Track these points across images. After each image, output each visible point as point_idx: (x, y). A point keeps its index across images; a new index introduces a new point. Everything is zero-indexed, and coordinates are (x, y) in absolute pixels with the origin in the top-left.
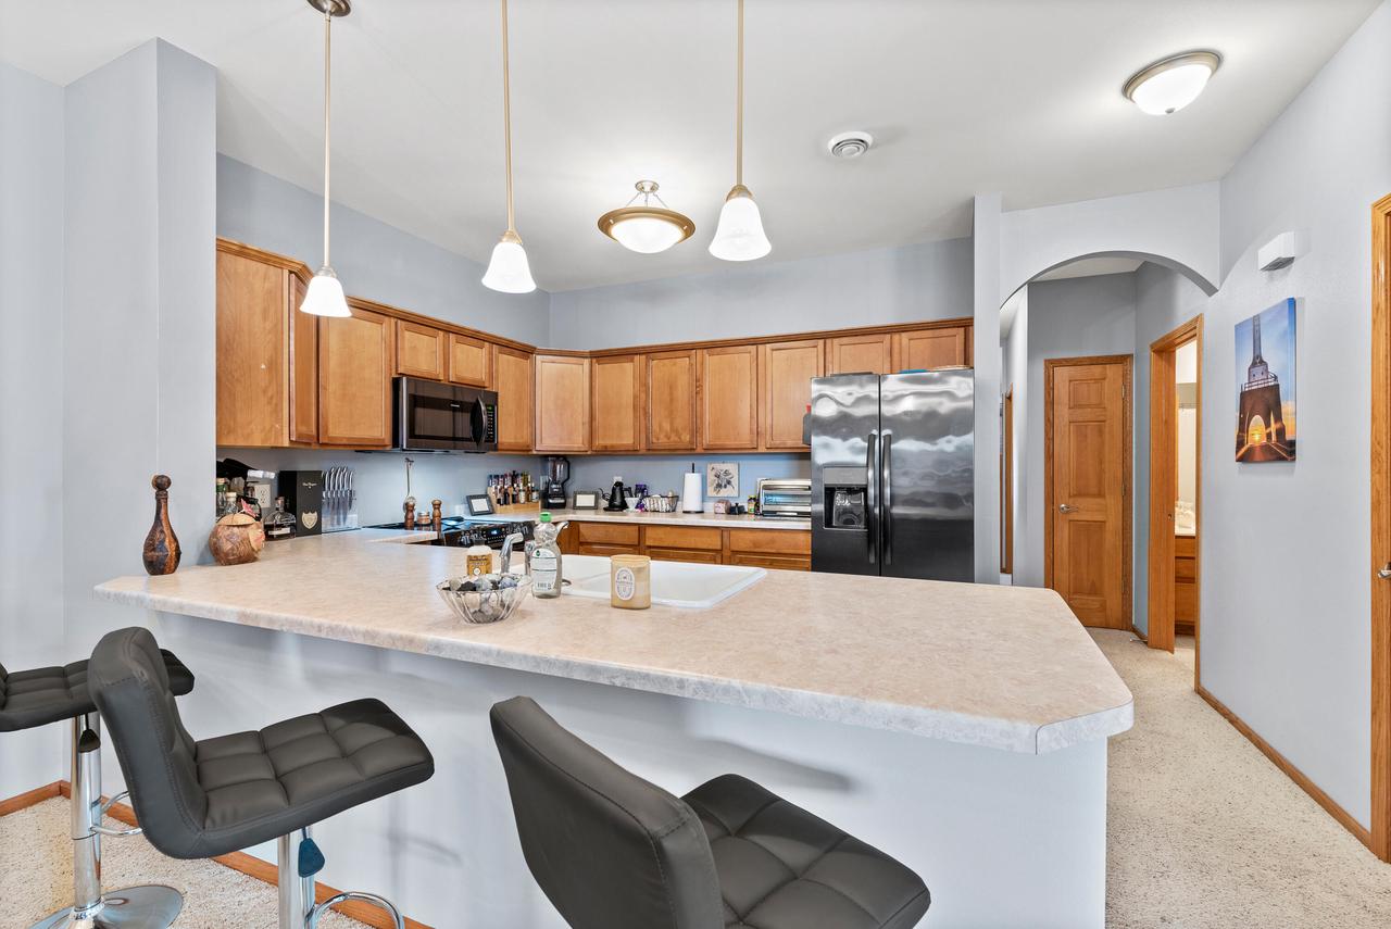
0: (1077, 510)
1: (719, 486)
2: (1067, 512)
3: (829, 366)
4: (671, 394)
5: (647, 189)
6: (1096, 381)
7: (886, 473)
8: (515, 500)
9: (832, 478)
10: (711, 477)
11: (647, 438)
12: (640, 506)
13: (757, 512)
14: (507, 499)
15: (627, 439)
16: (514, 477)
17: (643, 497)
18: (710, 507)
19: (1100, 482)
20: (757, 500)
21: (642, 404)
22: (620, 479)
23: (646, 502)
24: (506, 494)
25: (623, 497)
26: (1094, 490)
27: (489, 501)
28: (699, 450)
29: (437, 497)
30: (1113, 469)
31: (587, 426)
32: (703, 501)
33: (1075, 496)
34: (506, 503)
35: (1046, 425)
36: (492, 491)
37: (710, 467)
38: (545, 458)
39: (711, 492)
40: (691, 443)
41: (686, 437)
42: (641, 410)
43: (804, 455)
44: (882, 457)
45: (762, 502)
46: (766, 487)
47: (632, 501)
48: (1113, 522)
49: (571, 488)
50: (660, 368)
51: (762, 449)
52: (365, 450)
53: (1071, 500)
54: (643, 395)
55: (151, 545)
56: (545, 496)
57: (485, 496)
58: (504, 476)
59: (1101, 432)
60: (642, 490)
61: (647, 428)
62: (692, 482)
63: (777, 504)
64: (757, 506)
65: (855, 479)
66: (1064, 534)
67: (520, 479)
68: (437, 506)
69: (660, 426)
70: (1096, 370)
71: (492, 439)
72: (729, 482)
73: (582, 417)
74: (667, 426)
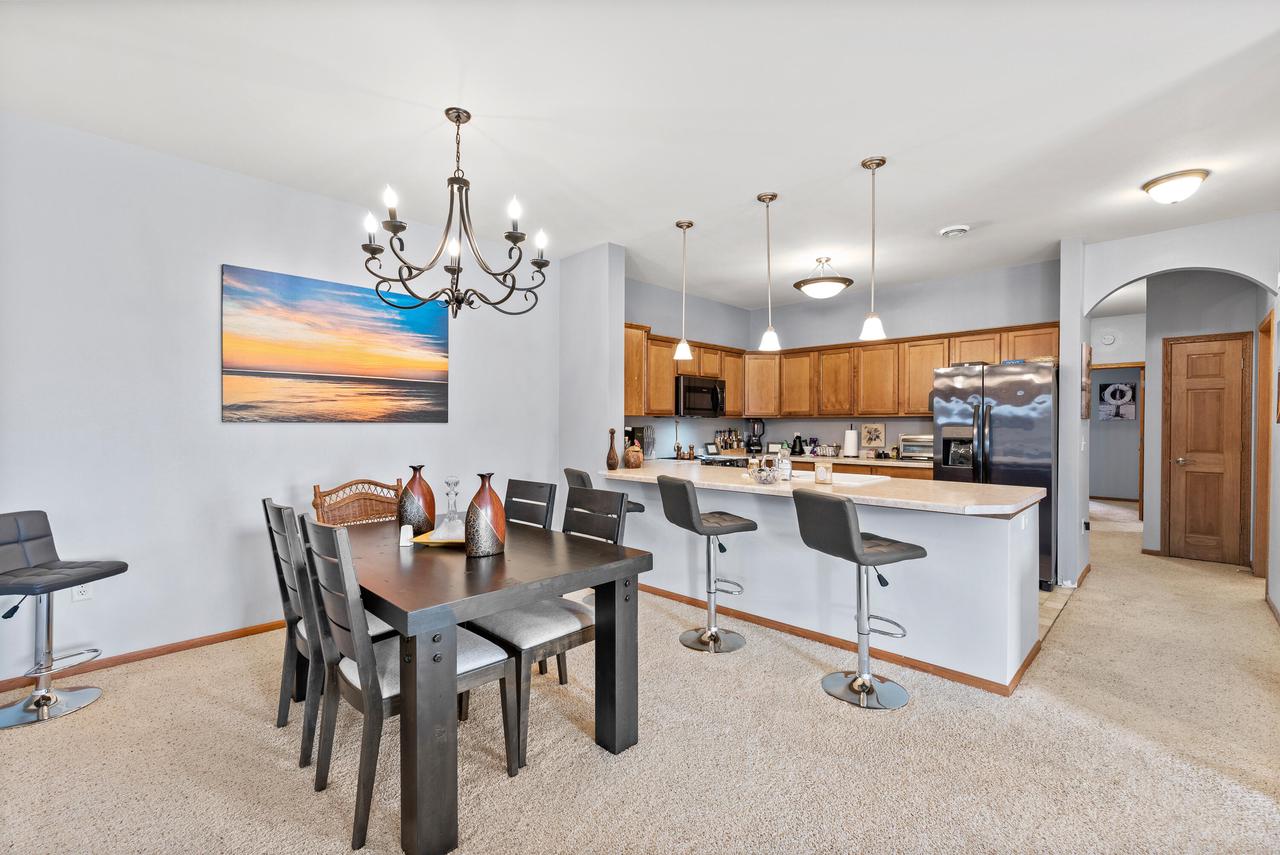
0: (1194, 463)
1: (870, 439)
2: (1185, 465)
3: (953, 357)
4: (836, 377)
5: (823, 261)
6: (1215, 355)
7: (987, 431)
8: (731, 447)
9: (948, 433)
10: (864, 433)
11: (819, 407)
12: (813, 452)
13: (898, 458)
14: (727, 446)
15: (805, 408)
16: (730, 432)
17: (816, 446)
18: (863, 453)
19: (1219, 440)
20: (898, 449)
21: (815, 385)
22: (799, 434)
23: (818, 449)
24: (726, 443)
25: (801, 446)
26: (1211, 445)
27: (717, 447)
28: (856, 415)
29: (692, 444)
30: (1232, 428)
31: (778, 400)
32: (858, 449)
33: (1191, 451)
34: (726, 448)
35: (1163, 392)
36: (718, 440)
37: (863, 426)
38: (748, 420)
39: (864, 443)
40: (850, 409)
41: (847, 406)
42: (815, 388)
43: (928, 418)
44: (984, 418)
45: (901, 450)
46: (904, 440)
47: (807, 449)
48: (1231, 474)
49: (764, 441)
50: (828, 361)
51: (902, 414)
52: (660, 416)
53: (1188, 455)
54: (816, 379)
55: (609, 458)
56: (748, 445)
57: (714, 444)
58: (724, 432)
59: (1219, 398)
60: (814, 442)
61: (819, 400)
62: (851, 437)
63: (913, 452)
64: (898, 453)
65: (964, 434)
66: (1180, 484)
67: (733, 433)
68: (691, 448)
69: (828, 400)
70: (1215, 346)
71: (722, 409)
72: (878, 437)
73: (775, 393)
74: (833, 400)
